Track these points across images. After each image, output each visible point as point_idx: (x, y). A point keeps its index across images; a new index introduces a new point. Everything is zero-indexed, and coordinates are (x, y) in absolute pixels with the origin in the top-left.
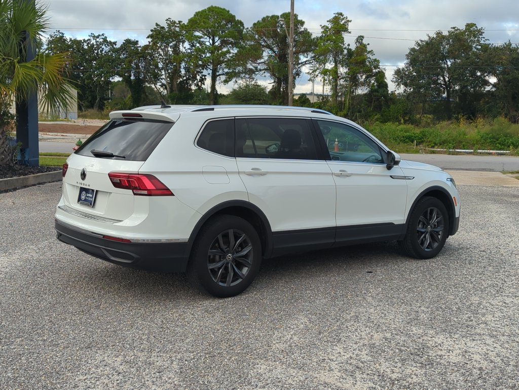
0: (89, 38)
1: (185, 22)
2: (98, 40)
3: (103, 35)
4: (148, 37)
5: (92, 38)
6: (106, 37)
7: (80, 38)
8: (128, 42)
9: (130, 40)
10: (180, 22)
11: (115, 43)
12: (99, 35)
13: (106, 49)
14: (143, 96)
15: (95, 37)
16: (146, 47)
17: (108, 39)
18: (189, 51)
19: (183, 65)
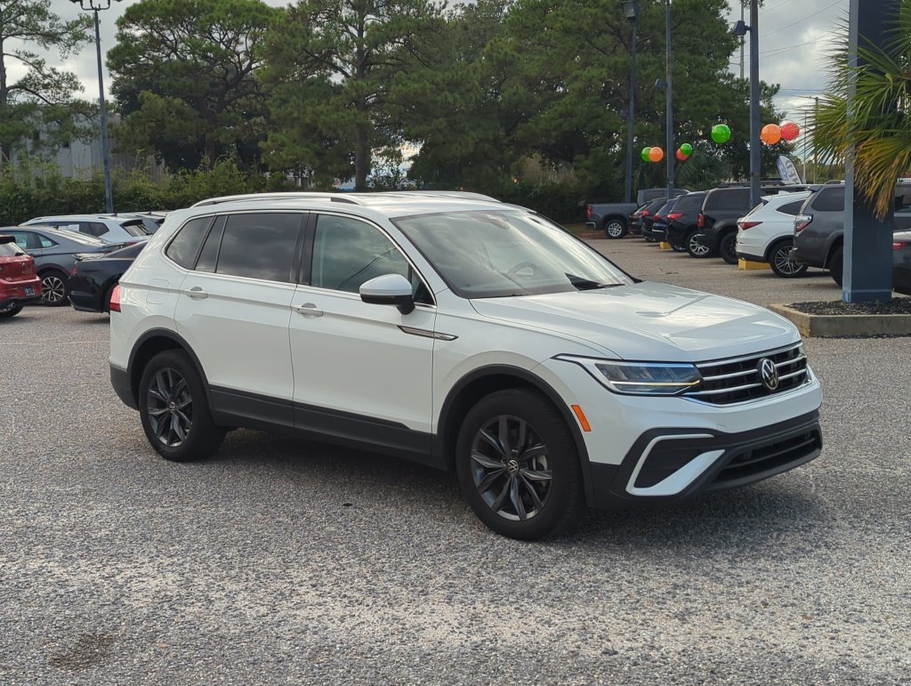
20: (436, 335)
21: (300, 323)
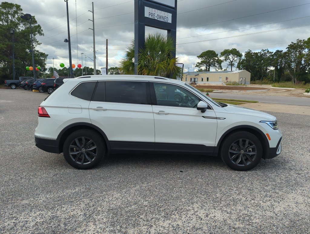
0: (261, 51)
1: (306, 40)
2: (265, 52)
3: (267, 49)
4: (287, 48)
5: (262, 51)
6: (268, 50)
7: (257, 51)
8: (278, 51)
9: (279, 50)
10: (304, 40)
11: (272, 53)
12: (266, 50)
13: (268, 55)
14: (283, 74)
15: (263, 51)
16: (285, 53)
17: (270, 51)
18: (307, 53)
19: (303, 59)
20: (217, 118)
21: (157, 117)
